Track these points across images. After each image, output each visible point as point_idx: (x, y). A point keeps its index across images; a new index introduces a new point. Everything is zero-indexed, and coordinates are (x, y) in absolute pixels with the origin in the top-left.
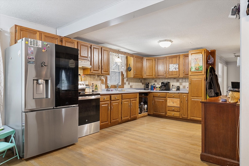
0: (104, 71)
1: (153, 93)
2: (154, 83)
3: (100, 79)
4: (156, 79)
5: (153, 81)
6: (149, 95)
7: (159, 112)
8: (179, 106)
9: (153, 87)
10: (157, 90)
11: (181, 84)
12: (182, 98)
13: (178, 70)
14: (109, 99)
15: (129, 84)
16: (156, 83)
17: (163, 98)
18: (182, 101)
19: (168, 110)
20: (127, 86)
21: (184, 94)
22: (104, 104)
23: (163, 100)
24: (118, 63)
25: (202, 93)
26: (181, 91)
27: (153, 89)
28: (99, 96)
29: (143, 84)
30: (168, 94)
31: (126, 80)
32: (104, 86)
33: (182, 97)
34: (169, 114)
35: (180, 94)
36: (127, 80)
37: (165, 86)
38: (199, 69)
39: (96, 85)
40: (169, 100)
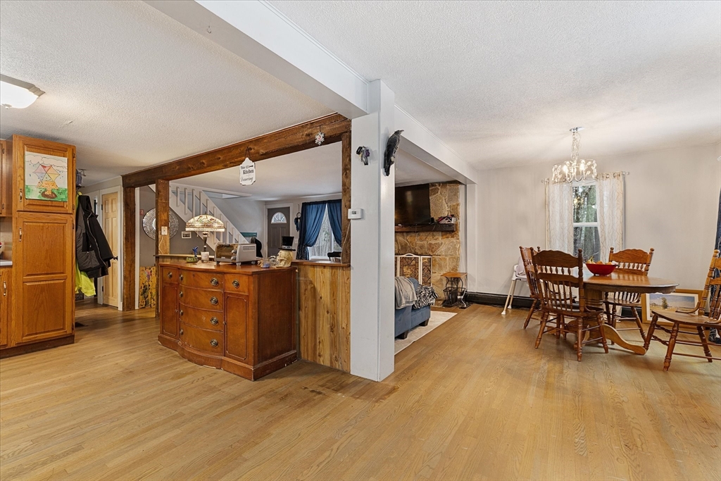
38: (56, 196)
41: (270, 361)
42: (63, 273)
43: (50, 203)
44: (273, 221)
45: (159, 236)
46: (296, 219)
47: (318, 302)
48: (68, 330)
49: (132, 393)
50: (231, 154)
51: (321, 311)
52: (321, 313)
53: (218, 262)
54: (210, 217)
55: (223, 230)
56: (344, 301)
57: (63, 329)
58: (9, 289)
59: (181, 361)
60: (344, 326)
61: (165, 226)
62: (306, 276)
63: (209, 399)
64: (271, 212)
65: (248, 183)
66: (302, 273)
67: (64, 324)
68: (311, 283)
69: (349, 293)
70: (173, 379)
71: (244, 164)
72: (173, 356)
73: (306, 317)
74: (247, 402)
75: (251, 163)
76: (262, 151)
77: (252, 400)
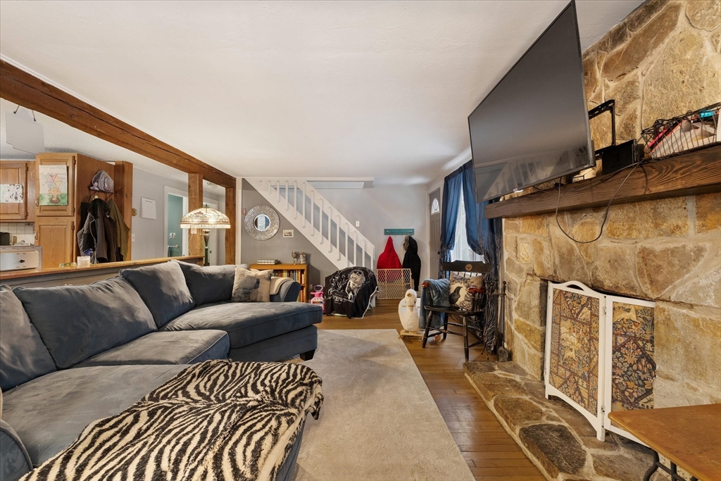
13: (22, 202)
38: (59, 201)
43: (56, 208)
44: (432, 212)
64: (432, 200)
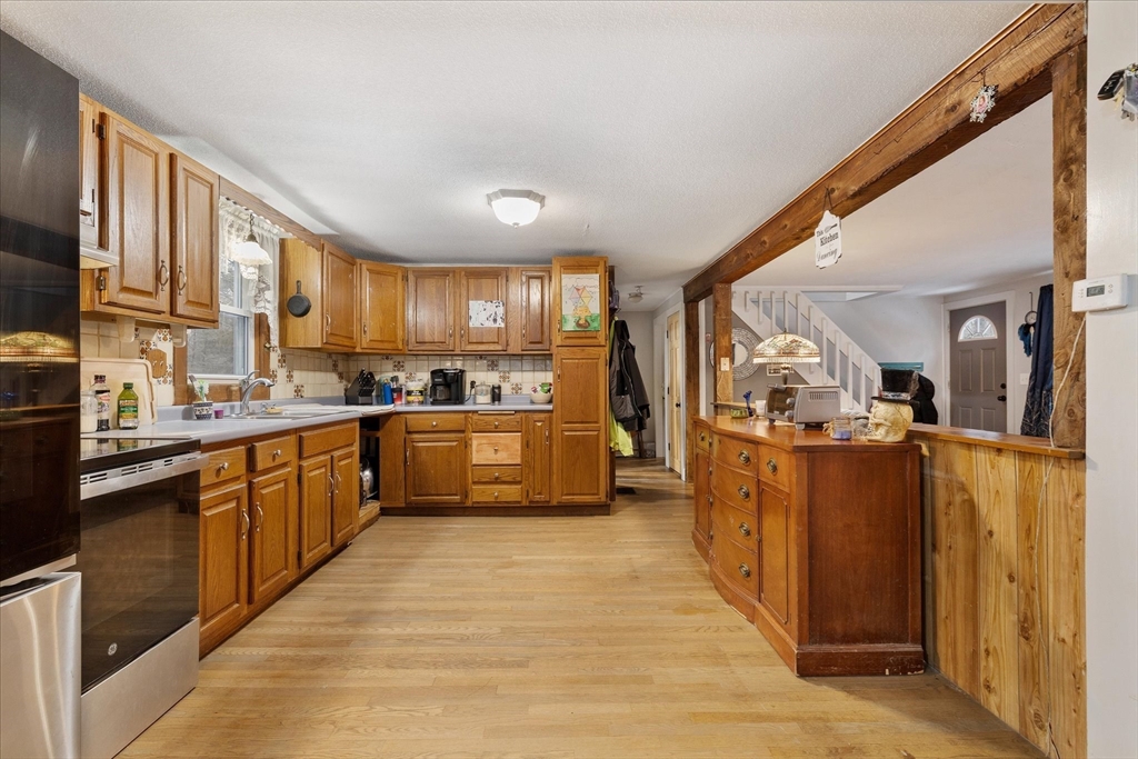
0: (189, 302)
1: (408, 416)
2: (391, 375)
3: (143, 351)
4: (401, 359)
5: (389, 365)
6: (384, 424)
7: (433, 492)
8: (518, 461)
9: (393, 390)
10: (408, 403)
11: (504, 378)
12: (531, 431)
13: (503, 325)
14: (242, 468)
15: (290, 377)
16: (402, 376)
17: (453, 435)
18: (531, 442)
19: (474, 483)
20: (281, 389)
21: (537, 416)
22: (216, 505)
23: (455, 444)
24: (242, 268)
25: (598, 406)
26: (507, 404)
27: (389, 399)
28: (197, 455)
29: (341, 376)
30: (476, 417)
31: (279, 361)
32: (165, 392)
33: (531, 427)
34: (481, 494)
35: (523, 415)
36: (283, 360)
37: (447, 385)
38: (589, 324)
39: (128, 387)
40: (477, 441)
41: (843, 648)
42: (596, 422)
43: (583, 334)
44: (962, 337)
45: (718, 373)
46: (1024, 330)
47: (982, 542)
48: (602, 497)
49: (617, 612)
50: (802, 212)
51: (993, 573)
52: (992, 576)
53: (772, 421)
54: (790, 337)
55: (818, 360)
56: (1066, 559)
57: (597, 494)
58: (550, 438)
59: (705, 584)
60: (1064, 633)
61: (726, 356)
62: (949, 469)
63: (702, 673)
64: (957, 318)
65: (829, 262)
66: (939, 460)
67: (598, 489)
68: (963, 488)
69: (1081, 539)
70: (677, 611)
71: (822, 226)
72: (698, 572)
73: (951, 571)
74: (759, 718)
75: (836, 220)
76: (854, 188)
77: (770, 718)
